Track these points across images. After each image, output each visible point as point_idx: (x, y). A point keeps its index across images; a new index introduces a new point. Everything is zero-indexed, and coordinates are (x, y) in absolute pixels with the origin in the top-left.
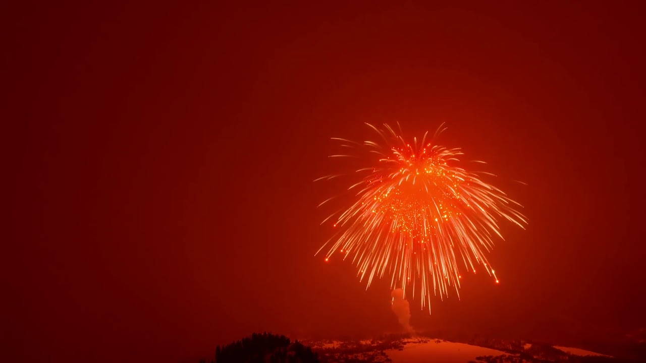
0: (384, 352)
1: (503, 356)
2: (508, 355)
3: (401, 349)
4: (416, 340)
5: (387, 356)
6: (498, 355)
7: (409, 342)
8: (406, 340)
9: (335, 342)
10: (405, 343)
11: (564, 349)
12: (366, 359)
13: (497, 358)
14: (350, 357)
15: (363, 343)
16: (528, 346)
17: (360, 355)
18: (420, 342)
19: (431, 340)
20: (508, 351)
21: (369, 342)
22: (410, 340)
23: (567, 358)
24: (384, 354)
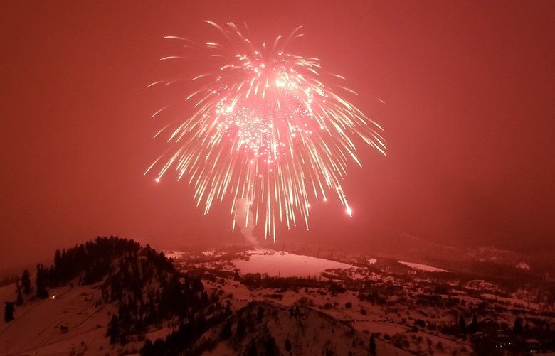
0: (231, 262)
1: (351, 269)
2: (356, 268)
3: (247, 260)
4: (261, 252)
5: (235, 266)
6: (348, 268)
7: (254, 254)
8: (250, 252)
9: (176, 253)
10: (250, 255)
11: (412, 265)
12: (214, 268)
13: (345, 270)
14: (197, 266)
15: (206, 253)
16: (373, 261)
17: (207, 264)
18: (265, 254)
19: (276, 252)
20: (355, 264)
21: (211, 253)
22: (254, 252)
23: (415, 273)
24: (232, 264)
